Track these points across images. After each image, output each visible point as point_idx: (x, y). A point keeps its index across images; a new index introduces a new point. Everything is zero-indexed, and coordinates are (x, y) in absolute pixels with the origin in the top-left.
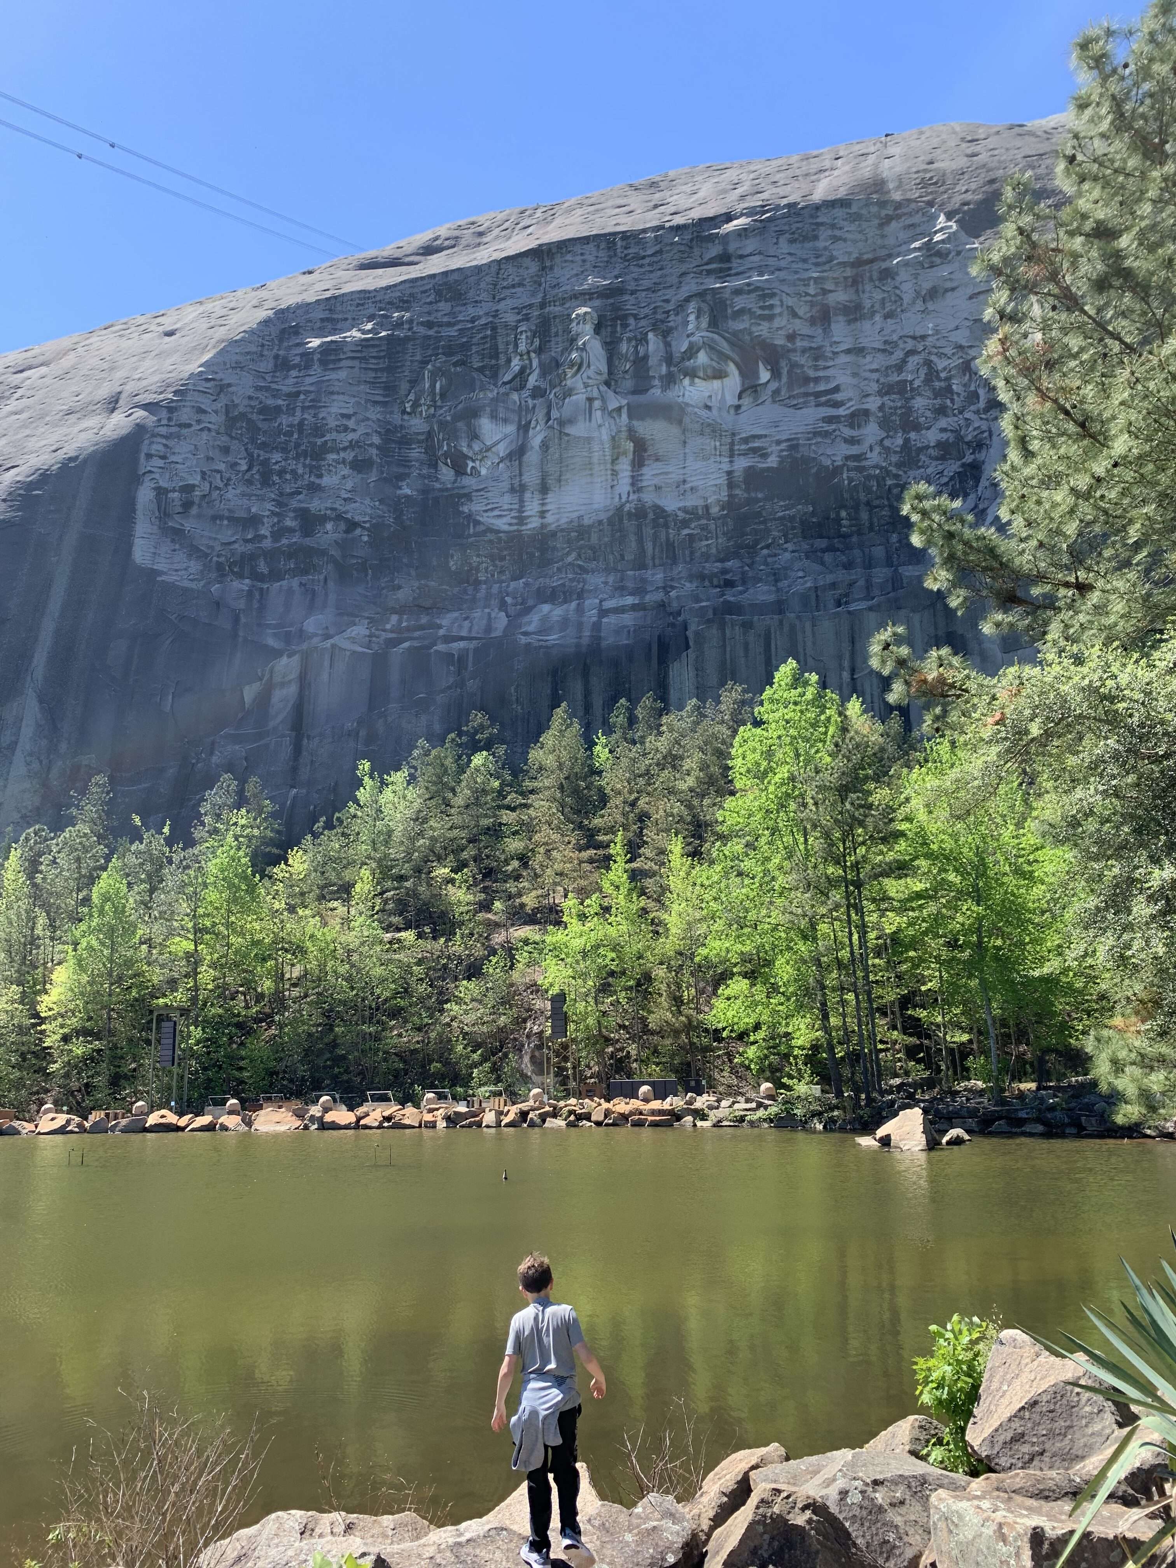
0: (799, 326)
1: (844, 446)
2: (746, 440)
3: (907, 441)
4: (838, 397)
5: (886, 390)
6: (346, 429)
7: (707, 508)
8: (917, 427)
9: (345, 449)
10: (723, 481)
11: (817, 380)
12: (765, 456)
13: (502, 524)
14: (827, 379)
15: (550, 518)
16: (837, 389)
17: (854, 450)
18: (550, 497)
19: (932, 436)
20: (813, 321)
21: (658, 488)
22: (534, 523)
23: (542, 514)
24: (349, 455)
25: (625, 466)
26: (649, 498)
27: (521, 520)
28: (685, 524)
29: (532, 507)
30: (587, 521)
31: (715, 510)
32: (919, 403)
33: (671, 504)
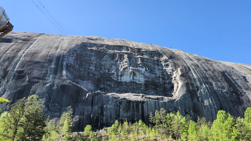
0: (152, 64)
1: (158, 80)
2: (147, 77)
3: (165, 81)
4: (157, 74)
5: (162, 75)
6: (94, 61)
7: (142, 84)
8: (165, 80)
9: (94, 64)
10: (144, 81)
11: (154, 71)
12: (149, 79)
13: (115, 79)
14: (155, 72)
15: (122, 80)
16: (156, 73)
17: (159, 81)
18: (122, 77)
19: (167, 81)
20: (153, 64)
21: (136, 80)
22: (120, 80)
23: (121, 79)
24: (94, 65)
25: (132, 76)
26: (135, 81)
27: (118, 80)
28: (139, 85)
29: (119, 78)
30: (127, 82)
31: (143, 84)
32: (166, 77)
33: (138, 82)
